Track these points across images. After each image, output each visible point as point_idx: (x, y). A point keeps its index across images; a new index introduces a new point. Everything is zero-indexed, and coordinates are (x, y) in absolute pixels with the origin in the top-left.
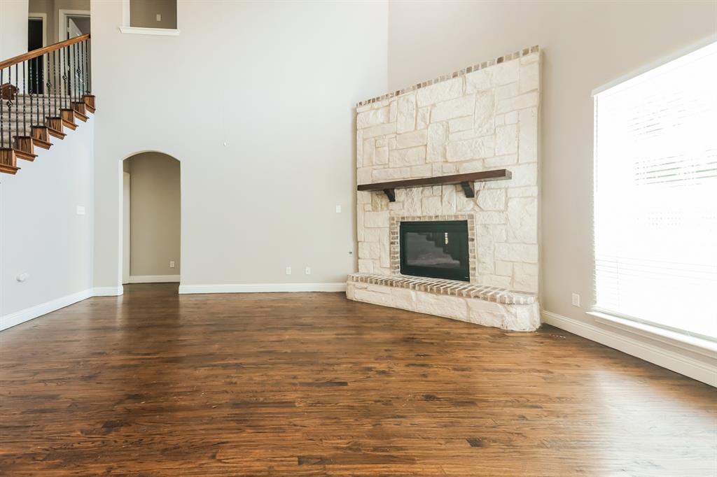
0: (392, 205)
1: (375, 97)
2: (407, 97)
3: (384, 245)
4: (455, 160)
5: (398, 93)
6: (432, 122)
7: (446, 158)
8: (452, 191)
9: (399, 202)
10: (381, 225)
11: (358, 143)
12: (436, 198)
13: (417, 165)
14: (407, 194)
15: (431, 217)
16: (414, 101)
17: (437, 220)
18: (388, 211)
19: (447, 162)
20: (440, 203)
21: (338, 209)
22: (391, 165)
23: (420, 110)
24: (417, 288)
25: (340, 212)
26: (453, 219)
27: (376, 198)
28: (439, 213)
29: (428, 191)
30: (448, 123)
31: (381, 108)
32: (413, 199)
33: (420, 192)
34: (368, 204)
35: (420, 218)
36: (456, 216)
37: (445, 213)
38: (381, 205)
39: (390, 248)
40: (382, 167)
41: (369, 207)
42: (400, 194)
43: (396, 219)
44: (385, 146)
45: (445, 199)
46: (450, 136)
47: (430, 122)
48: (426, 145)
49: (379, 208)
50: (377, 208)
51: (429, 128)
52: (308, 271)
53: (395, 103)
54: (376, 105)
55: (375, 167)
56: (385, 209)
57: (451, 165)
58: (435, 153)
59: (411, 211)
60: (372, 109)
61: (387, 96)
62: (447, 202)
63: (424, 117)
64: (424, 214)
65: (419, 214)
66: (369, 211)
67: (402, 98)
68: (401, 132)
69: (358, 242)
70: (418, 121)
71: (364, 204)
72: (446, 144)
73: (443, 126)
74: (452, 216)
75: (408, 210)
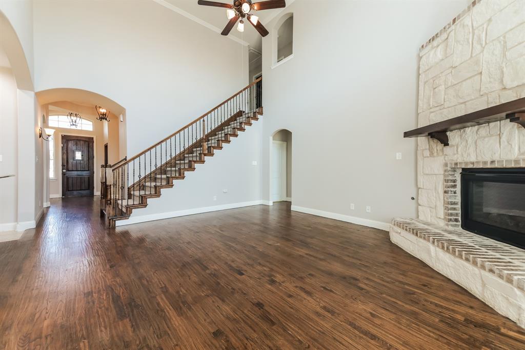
0: (447, 149)
1: (434, 35)
2: (462, 22)
3: (438, 193)
4: (515, 84)
5: (454, 21)
6: (487, 42)
7: (503, 85)
8: (513, 127)
9: (453, 146)
10: (436, 172)
11: (420, 88)
12: (494, 138)
13: (472, 100)
14: (461, 136)
15: (485, 163)
16: (470, 24)
17: (493, 166)
18: (443, 157)
19: (505, 88)
20: (498, 144)
21: (399, 156)
22: (446, 105)
23: (476, 32)
24: (436, 243)
25: (401, 158)
26: (513, 165)
27: (432, 142)
28: (496, 157)
29: (484, 130)
30: (504, 37)
31: (441, 43)
32: (467, 141)
33: (475, 132)
34: (426, 149)
35: (473, 163)
36: (516, 161)
37: (505, 157)
38: (437, 150)
39: (444, 197)
40: (438, 108)
41: (427, 153)
42: (453, 136)
43: (449, 165)
44: (441, 85)
45: (504, 138)
46: (508, 54)
47: (486, 43)
48: (481, 73)
49: (435, 154)
50: (433, 154)
51: (485, 51)
52: (368, 209)
53: (452, 33)
54: (435, 43)
55: (432, 110)
56: (441, 154)
57: (511, 91)
58: (492, 80)
59: (465, 156)
60: (433, 48)
61: (444, 28)
62: (506, 143)
63: (479, 39)
64: (480, 159)
65: (473, 159)
66: (428, 157)
67: (458, 25)
68: (457, 64)
69: (418, 189)
70: (474, 44)
71: (423, 150)
72: (504, 65)
73: (500, 42)
74: (511, 161)
75: (462, 155)
